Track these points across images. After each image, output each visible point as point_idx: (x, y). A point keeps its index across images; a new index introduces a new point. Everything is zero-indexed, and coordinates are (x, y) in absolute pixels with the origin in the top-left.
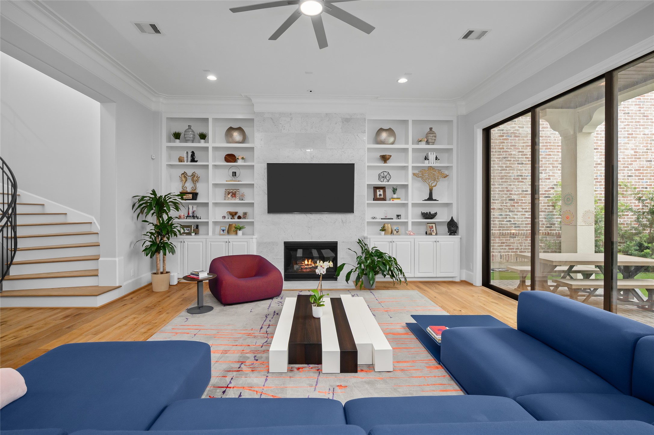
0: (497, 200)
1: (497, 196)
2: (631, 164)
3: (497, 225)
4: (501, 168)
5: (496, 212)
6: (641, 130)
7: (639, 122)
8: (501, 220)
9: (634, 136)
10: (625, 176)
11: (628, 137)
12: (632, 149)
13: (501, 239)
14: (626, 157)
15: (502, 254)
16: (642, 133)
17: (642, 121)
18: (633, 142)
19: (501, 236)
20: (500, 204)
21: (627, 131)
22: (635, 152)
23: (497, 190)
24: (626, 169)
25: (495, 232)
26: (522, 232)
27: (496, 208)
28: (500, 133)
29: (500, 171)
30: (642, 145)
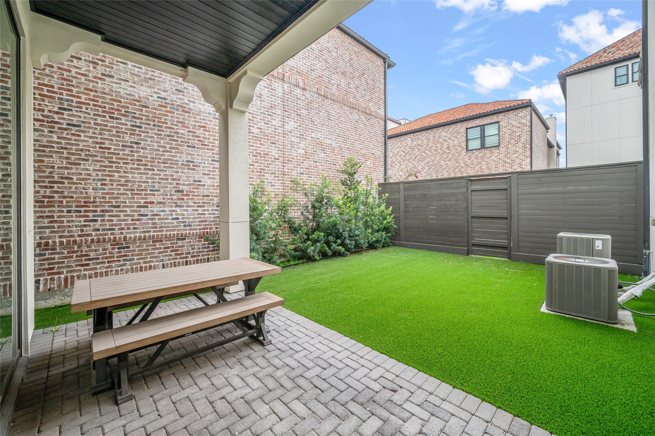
0: (157, 191)
1: (156, 186)
2: (303, 163)
3: (157, 224)
4: (163, 149)
5: (155, 206)
6: (310, 133)
7: (308, 125)
8: (164, 217)
9: (304, 137)
10: (298, 173)
11: (300, 138)
12: (303, 149)
13: (164, 242)
14: (299, 156)
15: (165, 263)
16: (310, 136)
17: (310, 125)
18: (304, 142)
19: (164, 240)
20: (161, 197)
21: (300, 132)
22: (305, 152)
23: (157, 177)
24: (299, 166)
25: (154, 234)
26: (193, 231)
27: (155, 201)
28: (162, 102)
29: (162, 153)
30: (310, 147)
